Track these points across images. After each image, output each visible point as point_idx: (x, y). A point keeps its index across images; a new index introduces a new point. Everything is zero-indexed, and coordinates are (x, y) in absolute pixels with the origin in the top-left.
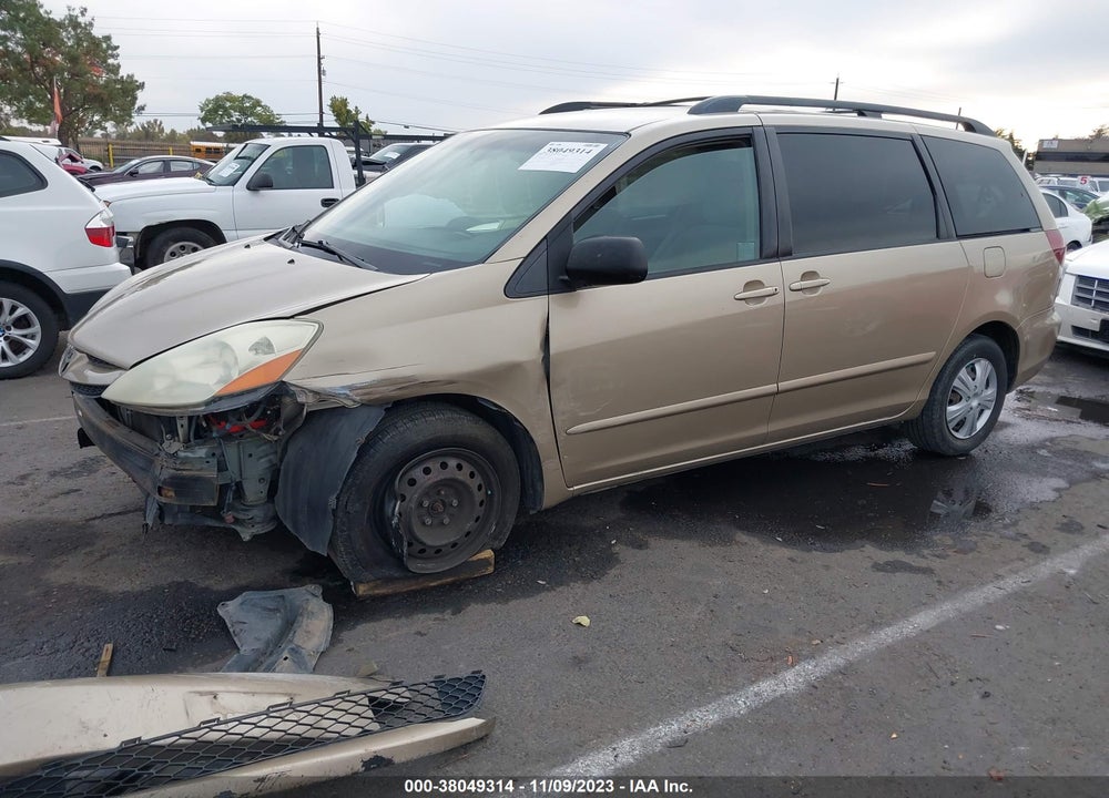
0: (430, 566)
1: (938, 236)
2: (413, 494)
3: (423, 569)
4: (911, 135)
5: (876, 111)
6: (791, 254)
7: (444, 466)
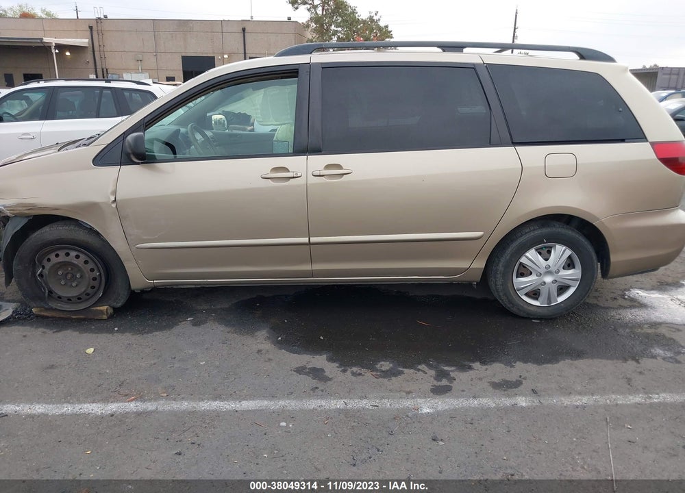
0: (65, 306)
1: (490, 143)
2: (48, 266)
3: (61, 307)
4: (474, 64)
5: (458, 47)
6: (320, 151)
7: (68, 254)
